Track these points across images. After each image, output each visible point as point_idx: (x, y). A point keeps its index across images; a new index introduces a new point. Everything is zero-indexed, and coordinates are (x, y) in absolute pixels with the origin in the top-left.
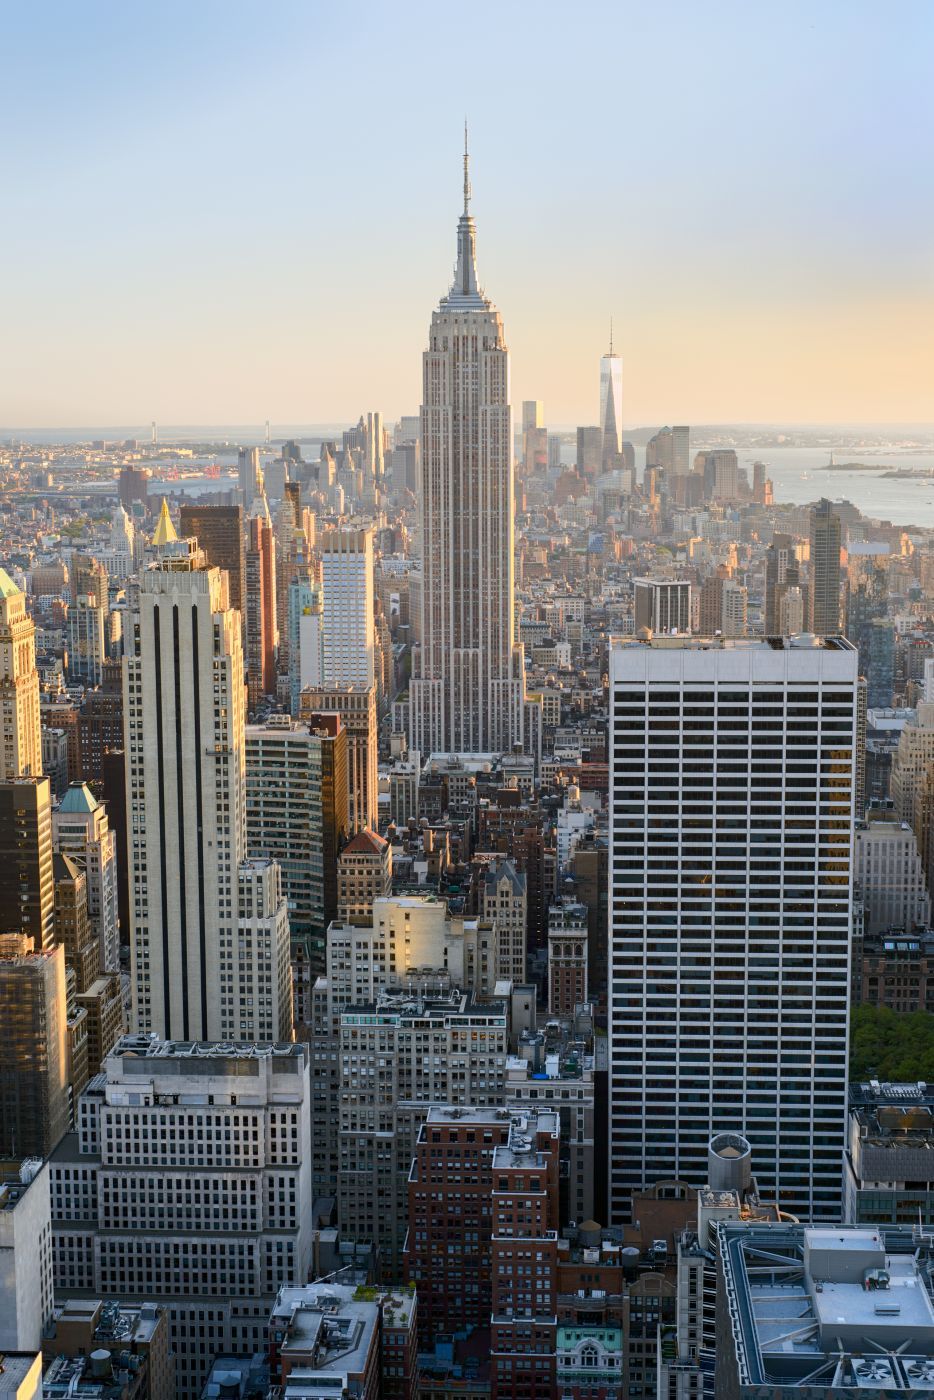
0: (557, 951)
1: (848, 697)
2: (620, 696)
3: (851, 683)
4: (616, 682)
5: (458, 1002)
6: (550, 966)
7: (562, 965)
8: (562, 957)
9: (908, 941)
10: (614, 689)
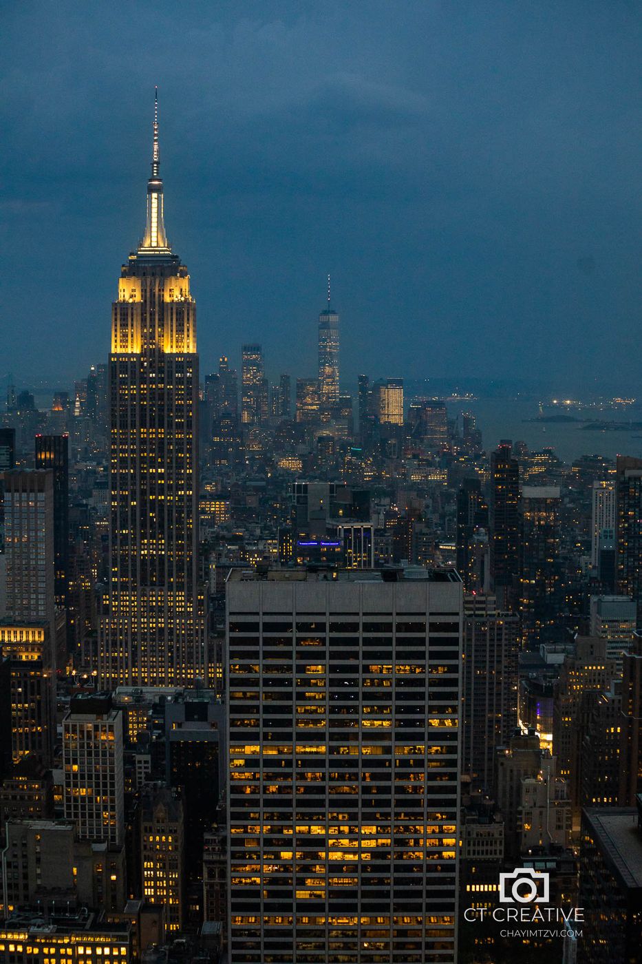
0: (211, 876)
1: (454, 627)
2: (235, 627)
3: (457, 614)
4: (231, 614)
5: (85, 919)
6: (205, 888)
7: (217, 888)
8: (217, 881)
9: (546, 861)
10: (229, 619)
